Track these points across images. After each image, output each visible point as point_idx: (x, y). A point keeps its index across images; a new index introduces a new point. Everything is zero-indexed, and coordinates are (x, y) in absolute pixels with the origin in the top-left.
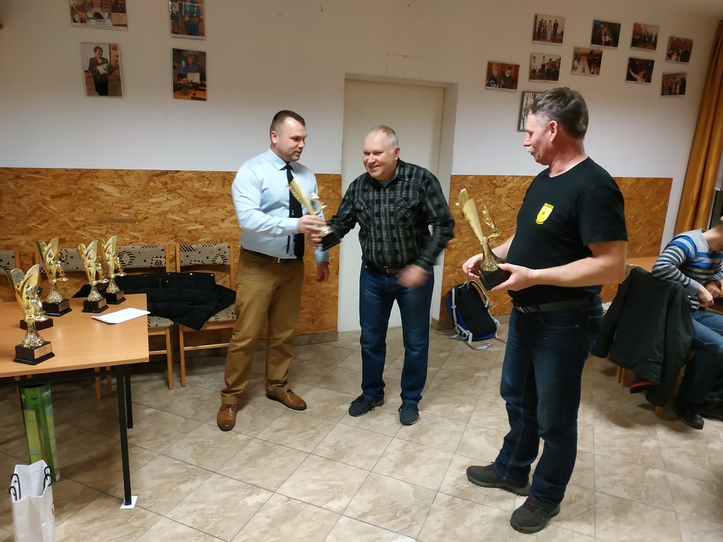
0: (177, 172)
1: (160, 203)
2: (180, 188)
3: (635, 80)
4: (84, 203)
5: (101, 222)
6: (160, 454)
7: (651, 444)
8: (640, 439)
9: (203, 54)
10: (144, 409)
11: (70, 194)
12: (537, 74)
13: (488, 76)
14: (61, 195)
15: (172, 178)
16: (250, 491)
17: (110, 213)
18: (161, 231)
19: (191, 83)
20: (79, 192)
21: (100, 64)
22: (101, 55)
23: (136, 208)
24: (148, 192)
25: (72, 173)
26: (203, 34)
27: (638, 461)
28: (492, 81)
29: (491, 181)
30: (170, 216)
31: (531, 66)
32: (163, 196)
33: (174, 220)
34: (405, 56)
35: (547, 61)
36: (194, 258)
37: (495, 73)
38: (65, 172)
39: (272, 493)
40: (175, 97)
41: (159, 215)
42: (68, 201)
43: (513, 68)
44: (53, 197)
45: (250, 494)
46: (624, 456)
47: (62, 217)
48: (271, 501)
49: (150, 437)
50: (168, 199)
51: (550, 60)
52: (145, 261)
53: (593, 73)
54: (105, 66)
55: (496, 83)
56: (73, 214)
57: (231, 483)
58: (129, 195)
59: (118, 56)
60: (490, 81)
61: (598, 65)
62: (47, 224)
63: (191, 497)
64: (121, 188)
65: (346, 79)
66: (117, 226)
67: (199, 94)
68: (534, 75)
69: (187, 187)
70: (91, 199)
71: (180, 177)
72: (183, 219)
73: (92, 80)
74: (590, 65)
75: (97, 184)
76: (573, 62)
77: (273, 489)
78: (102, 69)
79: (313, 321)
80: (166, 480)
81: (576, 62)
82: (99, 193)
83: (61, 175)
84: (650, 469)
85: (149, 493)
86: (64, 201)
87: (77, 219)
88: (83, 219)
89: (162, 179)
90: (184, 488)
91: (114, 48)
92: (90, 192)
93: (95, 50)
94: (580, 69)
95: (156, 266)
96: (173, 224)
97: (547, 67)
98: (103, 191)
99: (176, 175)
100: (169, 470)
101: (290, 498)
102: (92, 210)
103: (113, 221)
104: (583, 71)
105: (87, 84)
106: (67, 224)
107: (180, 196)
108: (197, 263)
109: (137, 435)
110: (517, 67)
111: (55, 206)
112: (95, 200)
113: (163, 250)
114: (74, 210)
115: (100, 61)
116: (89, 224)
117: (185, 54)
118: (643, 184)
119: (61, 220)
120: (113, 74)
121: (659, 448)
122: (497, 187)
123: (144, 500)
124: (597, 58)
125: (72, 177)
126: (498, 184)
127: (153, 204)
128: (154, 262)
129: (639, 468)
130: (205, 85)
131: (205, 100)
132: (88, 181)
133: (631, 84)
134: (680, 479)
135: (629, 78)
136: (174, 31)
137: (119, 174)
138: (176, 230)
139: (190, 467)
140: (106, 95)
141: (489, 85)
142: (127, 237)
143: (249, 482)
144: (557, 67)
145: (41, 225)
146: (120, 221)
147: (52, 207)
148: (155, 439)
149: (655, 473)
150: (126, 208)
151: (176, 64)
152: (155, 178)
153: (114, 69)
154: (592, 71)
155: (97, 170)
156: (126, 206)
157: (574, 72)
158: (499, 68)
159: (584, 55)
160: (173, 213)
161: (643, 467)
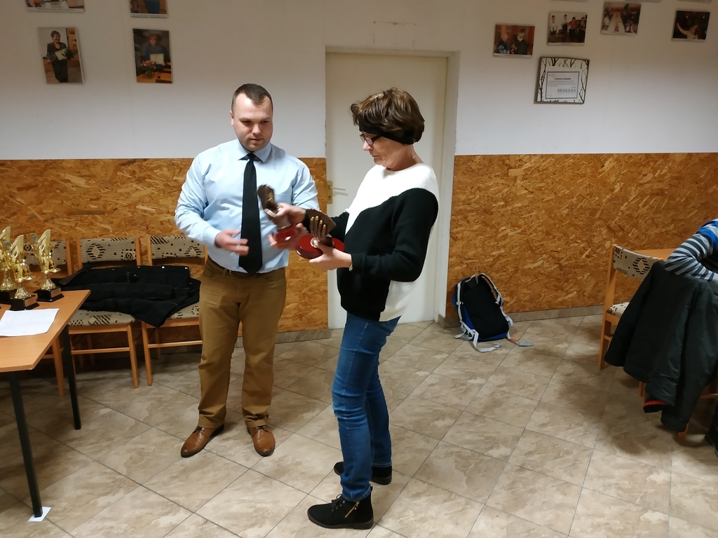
0: (145, 160)
1: (128, 194)
2: (150, 177)
3: (685, 37)
4: (50, 195)
5: (70, 214)
6: (95, 461)
7: (660, 477)
8: (647, 471)
9: (166, 34)
10: (100, 409)
11: (36, 186)
12: (557, 36)
13: (495, 42)
14: (28, 187)
15: (140, 167)
16: (168, 510)
17: (78, 205)
18: (131, 223)
19: (155, 65)
20: (46, 183)
21: (58, 50)
22: (59, 40)
23: (105, 199)
24: (115, 183)
25: (37, 164)
26: (164, 11)
27: (636, 499)
28: (500, 47)
29: (503, 161)
30: (140, 207)
31: (549, 27)
32: (131, 186)
33: (145, 211)
34: (394, 24)
35: (569, 20)
36: (167, 251)
37: (505, 37)
38: (30, 164)
39: (190, 513)
40: (139, 81)
41: (129, 206)
42: (35, 194)
43: (527, 31)
44: (19, 189)
45: (167, 514)
46: (620, 492)
47: (30, 210)
48: (185, 524)
49: (93, 441)
50: (137, 189)
51: (574, 18)
52: (115, 254)
53: (629, 31)
54: (63, 51)
55: (506, 48)
56: (40, 206)
57: (153, 498)
58: (97, 186)
59: (76, 40)
60: (498, 46)
61: (636, 21)
62: (15, 217)
63: (104, 513)
64: (88, 178)
65: (327, 54)
66: (86, 218)
67: (164, 76)
68: (553, 37)
69: (156, 175)
70: (58, 191)
71: (148, 166)
72: (154, 210)
73: (51, 67)
74: (625, 23)
75: (62, 175)
76: (603, 19)
77: (193, 509)
78: (60, 55)
79: (301, 317)
80: (87, 491)
81: (607, 20)
82: (66, 185)
83: (26, 167)
84: (650, 512)
85: (64, 504)
86: (31, 194)
87: (45, 211)
88: (51, 211)
89: (130, 168)
90: (102, 501)
91: (71, 32)
92: (57, 183)
93: (52, 36)
94: (612, 28)
95: (126, 259)
96: (144, 216)
97: (569, 27)
98: (69, 181)
99: (144, 163)
100: (96, 479)
101: (207, 521)
102: (60, 202)
103: (82, 213)
104: (617, 29)
105: (47, 71)
106: (36, 217)
107: (150, 185)
108: (169, 255)
109: (81, 437)
110: (532, 29)
111: (22, 198)
112: (62, 192)
113: (133, 242)
114: (41, 203)
115: (58, 46)
116: (58, 217)
117: (147, 34)
118: (697, 160)
119: (29, 213)
120: (72, 59)
121: (669, 484)
122: (511, 168)
123: (56, 512)
124: (634, 13)
125: (38, 169)
126: (512, 165)
127: (121, 194)
128: (124, 255)
129: (634, 508)
130: (169, 67)
131: (170, 82)
132: (54, 172)
133: (680, 43)
134: (686, 527)
135: (677, 35)
136: (134, 10)
137: (84, 164)
138: (148, 221)
139: (119, 477)
140: (66, 82)
141: (497, 51)
142: (97, 229)
143: (171, 499)
144: (582, 27)
145: (9, 218)
146: (89, 213)
147: (19, 199)
148: (97, 442)
149: (654, 517)
150: (95, 200)
151: (138, 46)
152: (123, 167)
153: (72, 54)
154: (628, 29)
155: (63, 160)
156: (95, 197)
157: (604, 31)
158: (510, 31)
159: (618, 10)
160: (143, 203)
161: (640, 508)
